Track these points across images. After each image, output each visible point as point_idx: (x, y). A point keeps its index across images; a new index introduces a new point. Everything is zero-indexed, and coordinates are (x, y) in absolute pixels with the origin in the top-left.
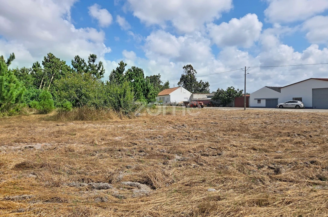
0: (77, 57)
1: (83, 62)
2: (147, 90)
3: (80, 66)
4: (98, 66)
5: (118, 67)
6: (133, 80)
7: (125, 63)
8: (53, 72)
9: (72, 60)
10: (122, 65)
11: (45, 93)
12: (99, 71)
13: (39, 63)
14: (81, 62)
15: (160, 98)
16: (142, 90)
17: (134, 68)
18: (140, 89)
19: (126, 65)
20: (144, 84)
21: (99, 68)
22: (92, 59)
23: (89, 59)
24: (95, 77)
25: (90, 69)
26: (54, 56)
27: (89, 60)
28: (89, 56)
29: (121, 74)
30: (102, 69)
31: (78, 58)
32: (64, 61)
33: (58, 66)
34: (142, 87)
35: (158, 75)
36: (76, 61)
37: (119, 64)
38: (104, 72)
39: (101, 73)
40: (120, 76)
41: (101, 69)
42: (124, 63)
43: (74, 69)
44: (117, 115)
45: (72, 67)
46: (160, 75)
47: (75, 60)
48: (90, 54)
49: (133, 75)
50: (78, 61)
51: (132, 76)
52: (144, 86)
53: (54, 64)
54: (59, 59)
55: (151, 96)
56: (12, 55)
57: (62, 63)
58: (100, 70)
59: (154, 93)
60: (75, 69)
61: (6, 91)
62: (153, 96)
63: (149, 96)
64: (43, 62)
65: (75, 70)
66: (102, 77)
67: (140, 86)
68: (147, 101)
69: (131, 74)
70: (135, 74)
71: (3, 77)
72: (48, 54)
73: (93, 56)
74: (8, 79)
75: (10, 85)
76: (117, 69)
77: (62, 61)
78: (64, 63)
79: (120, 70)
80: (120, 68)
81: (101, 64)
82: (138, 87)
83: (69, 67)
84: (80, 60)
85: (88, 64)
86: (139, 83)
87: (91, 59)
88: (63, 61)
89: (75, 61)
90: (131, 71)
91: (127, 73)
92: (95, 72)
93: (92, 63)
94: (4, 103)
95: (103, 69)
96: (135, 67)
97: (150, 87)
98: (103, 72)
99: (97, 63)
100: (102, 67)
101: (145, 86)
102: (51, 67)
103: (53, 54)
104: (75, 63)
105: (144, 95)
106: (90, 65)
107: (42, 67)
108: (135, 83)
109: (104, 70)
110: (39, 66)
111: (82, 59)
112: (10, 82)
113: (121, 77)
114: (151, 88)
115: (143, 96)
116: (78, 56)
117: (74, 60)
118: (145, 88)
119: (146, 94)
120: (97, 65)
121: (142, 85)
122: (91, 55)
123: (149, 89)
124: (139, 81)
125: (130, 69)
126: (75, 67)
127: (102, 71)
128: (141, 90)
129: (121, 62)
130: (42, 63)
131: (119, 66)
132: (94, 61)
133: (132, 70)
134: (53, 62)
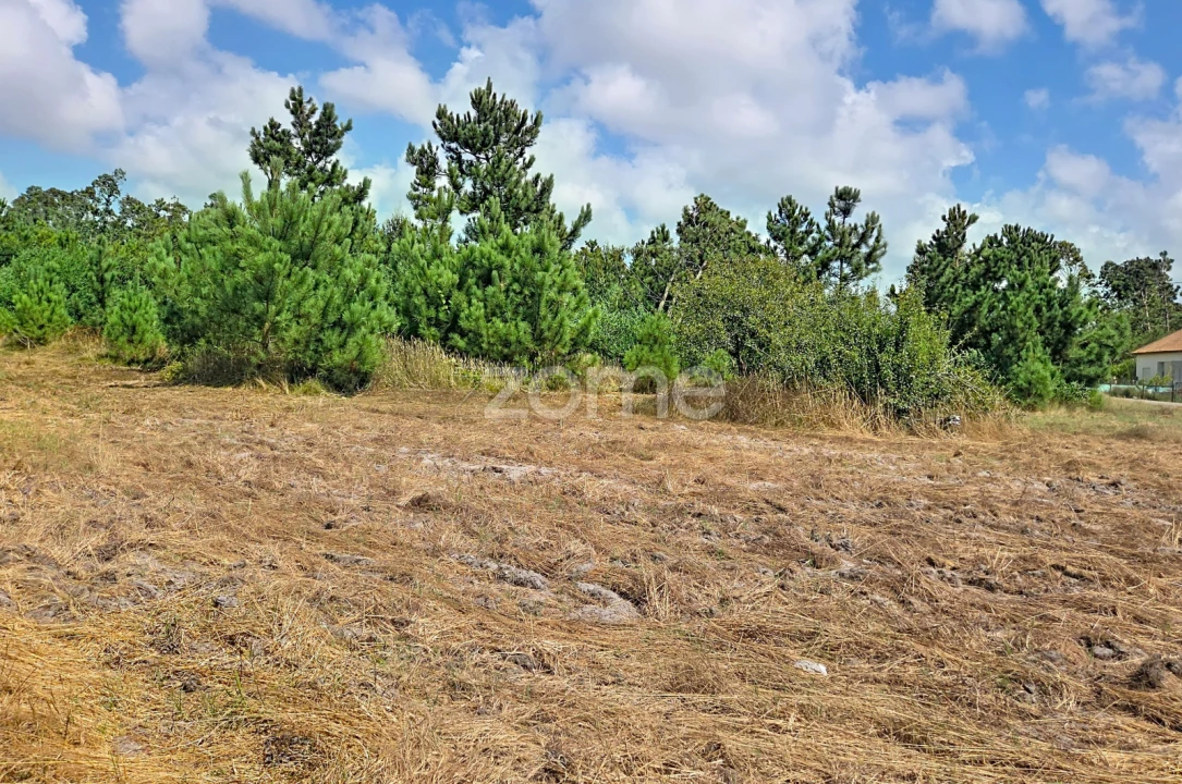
0: (786, 203)
1: (806, 220)
2: (1062, 325)
3: (793, 232)
4: (860, 230)
5: (938, 231)
6: (1004, 284)
7: (968, 214)
8: (701, 257)
9: (770, 213)
10: (958, 221)
11: (654, 326)
12: (864, 250)
13: (666, 229)
14: (796, 219)
15: (1162, 364)
16: (1036, 324)
17: (1010, 231)
18: (1030, 318)
19: (973, 219)
20: (1049, 302)
21: (863, 238)
22: (842, 204)
23: (832, 205)
24: (847, 270)
25: (829, 240)
26: (712, 203)
27: (828, 209)
28: (833, 193)
29: (949, 259)
30: (877, 240)
31: (790, 204)
32: (742, 219)
33: (720, 238)
34: (1038, 310)
35: (1155, 257)
36: (781, 215)
37: (944, 218)
38: (883, 254)
39: (869, 258)
40: (942, 267)
41: (871, 242)
42: (964, 212)
43: (773, 244)
44: (860, 417)
45: (764, 237)
46: (1169, 257)
47: (780, 212)
48: (837, 188)
49: (1002, 259)
50: (788, 217)
51: (996, 262)
52: (1050, 307)
53: (708, 230)
54: (728, 213)
55: (1083, 353)
56: (585, 209)
57: (733, 226)
58: (866, 243)
59: (1097, 341)
60: (775, 244)
61: (550, 316)
62: (1090, 353)
63: (1074, 352)
64: (679, 224)
65: (776, 248)
66: (874, 270)
67: (1028, 306)
68: (1063, 371)
69: (995, 256)
70: (1015, 256)
71: (544, 277)
72: (696, 199)
73: (849, 193)
74: (558, 280)
75: (560, 299)
76: (934, 237)
77: (735, 219)
78: (742, 225)
79: (946, 244)
80: (946, 232)
81: (873, 223)
82: (1021, 309)
83: (756, 239)
84: (794, 212)
85: (823, 224)
86: (1029, 292)
87: (836, 203)
88: (738, 218)
89: (778, 217)
90: (1000, 244)
91: (978, 253)
92: (849, 255)
93: (838, 220)
94: (543, 350)
95: (881, 243)
96: (1017, 228)
97: (1081, 313)
98: (878, 252)
99: (857, 218)
100: (875, 233)
101: (1056, 306)
102: (697, 240)
103: (709, 199)
104: (778, 221)
105: (1046, 344)
106: (831, 227)
107: (675, 239)
108: (1008, 293)
109: (885, 246)
110: (666, 239)
111: (804, 209)
112: (561, 291)
113: (948, 270)
114: (1083, 317)
115: (1040, 348)
116: (789, 200)
117: (775, 211)
118: (1056, 317)
119: (1059, 341)
120: (859, 225)
121: (1038, 302)
122: (840, 188)
123: (1075, 321)
124: (1030, 284)
125: (996, 236)
126: (775, 238)
127: (874, 249)
128: (1030, 326)
129: (952, 212)
130: (676, 227)
131: (943, 226)
132: (846, 212)
133: (1005, 240)
134: (706, 225)
